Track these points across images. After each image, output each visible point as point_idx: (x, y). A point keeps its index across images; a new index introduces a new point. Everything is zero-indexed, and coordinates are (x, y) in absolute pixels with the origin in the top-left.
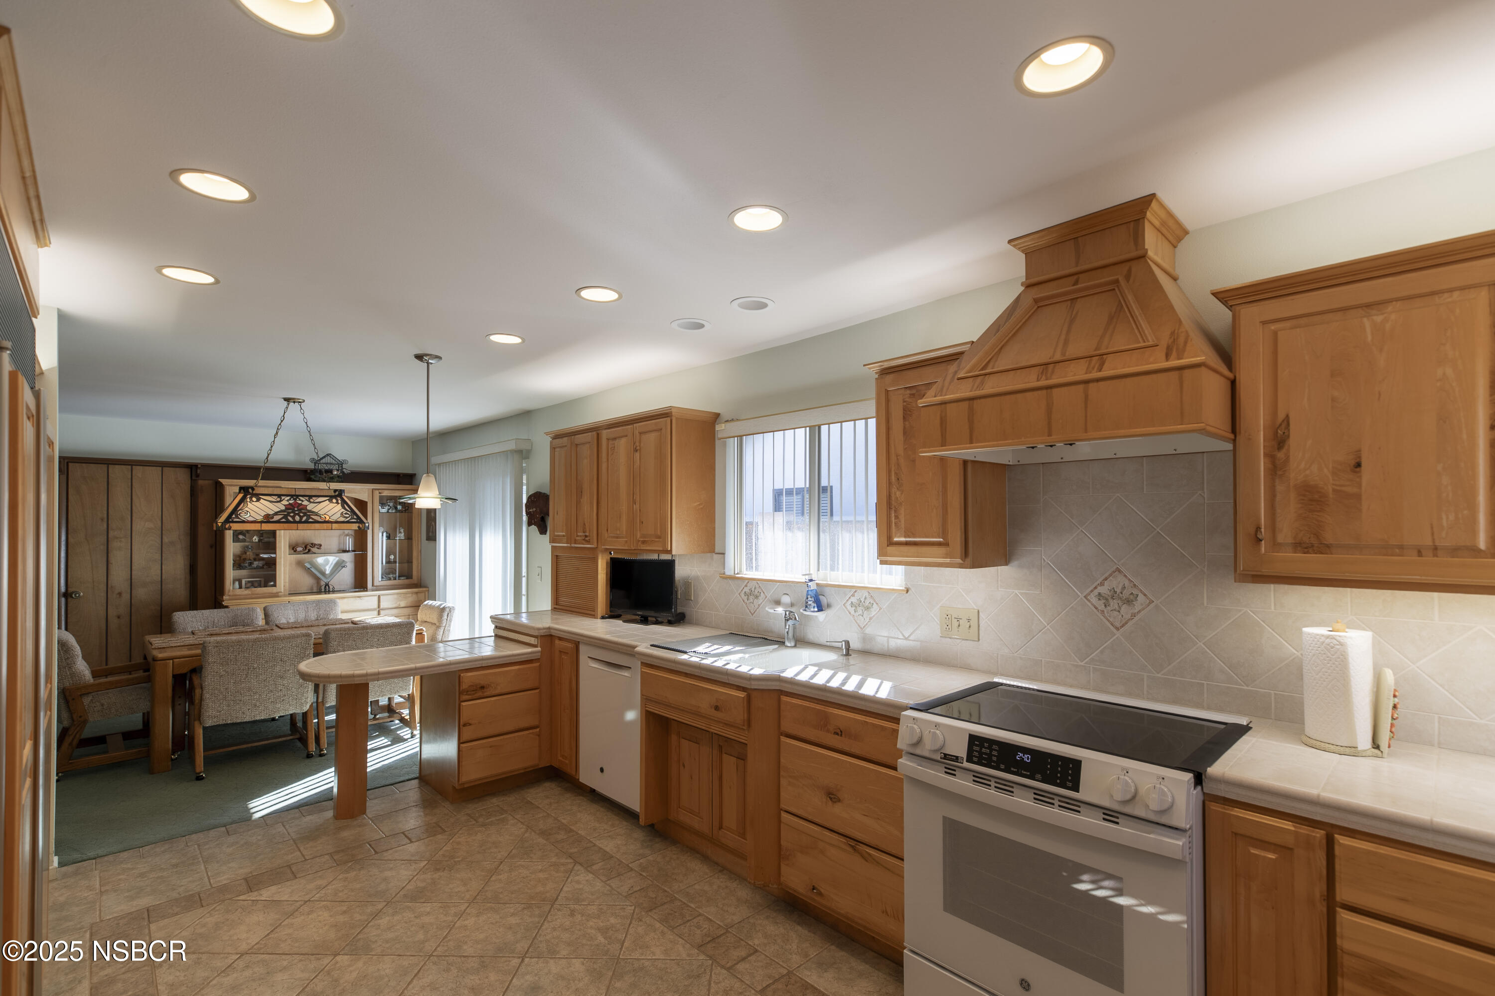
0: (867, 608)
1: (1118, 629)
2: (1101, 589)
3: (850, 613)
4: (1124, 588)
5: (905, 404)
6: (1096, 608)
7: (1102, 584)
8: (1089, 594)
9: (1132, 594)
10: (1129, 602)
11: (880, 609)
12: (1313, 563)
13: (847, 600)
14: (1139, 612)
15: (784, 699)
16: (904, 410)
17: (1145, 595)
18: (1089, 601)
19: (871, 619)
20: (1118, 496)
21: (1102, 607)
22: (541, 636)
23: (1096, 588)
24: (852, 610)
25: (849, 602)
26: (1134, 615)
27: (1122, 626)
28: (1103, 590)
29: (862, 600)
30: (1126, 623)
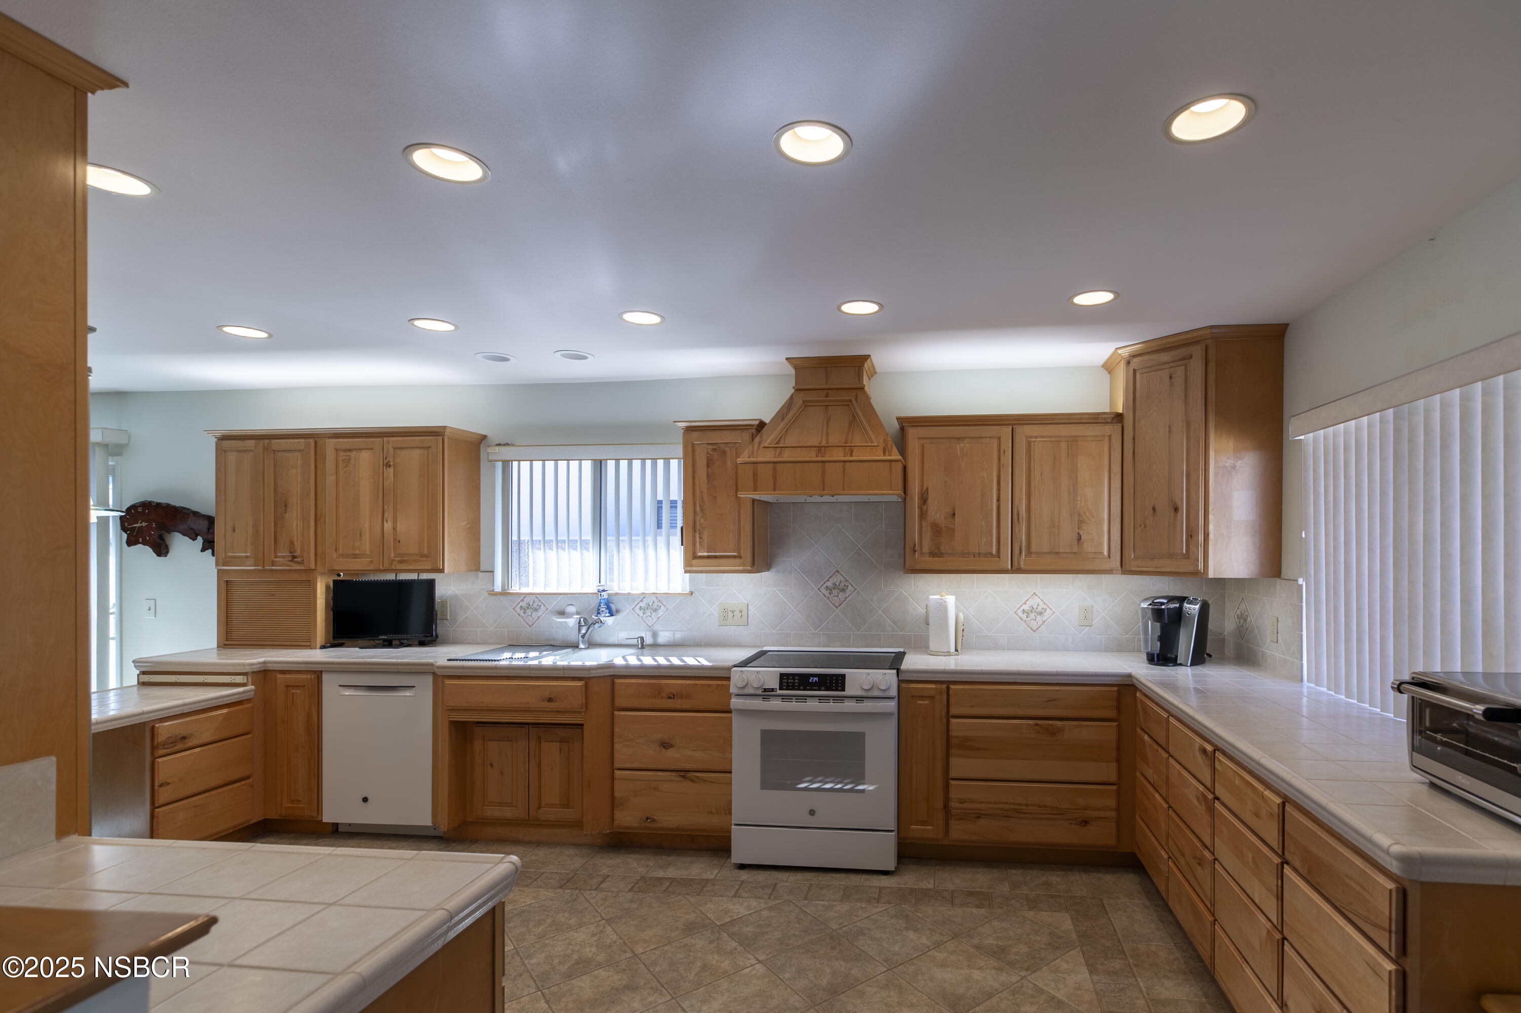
0: (656, 610)
1: (837, 607)
2: (828, 584)
3: (639, 615)
4: (841, 582)
5: (708, 455)
6: (825, 596)
7: (828, 580)
8: (821, 587)
9: (845, 585)
10: (843, 590)
11: (667, 610)
12: (936, 562)
13: (636, 605)
14: (849, 596)
15: (618, 681)
16: (707, 459)
17: (852, 585)
18: (821, 592)
19: (658, 618)
20: (838, 526)
21: (828, 595)
22: (253, 673)
23: (825, 583)
24: (641, 613)
25: (638, 606)
26: (846, 598)
27: (839, 606)
28: (829, 584)
29: (651, 604)
30: (842, 603)
